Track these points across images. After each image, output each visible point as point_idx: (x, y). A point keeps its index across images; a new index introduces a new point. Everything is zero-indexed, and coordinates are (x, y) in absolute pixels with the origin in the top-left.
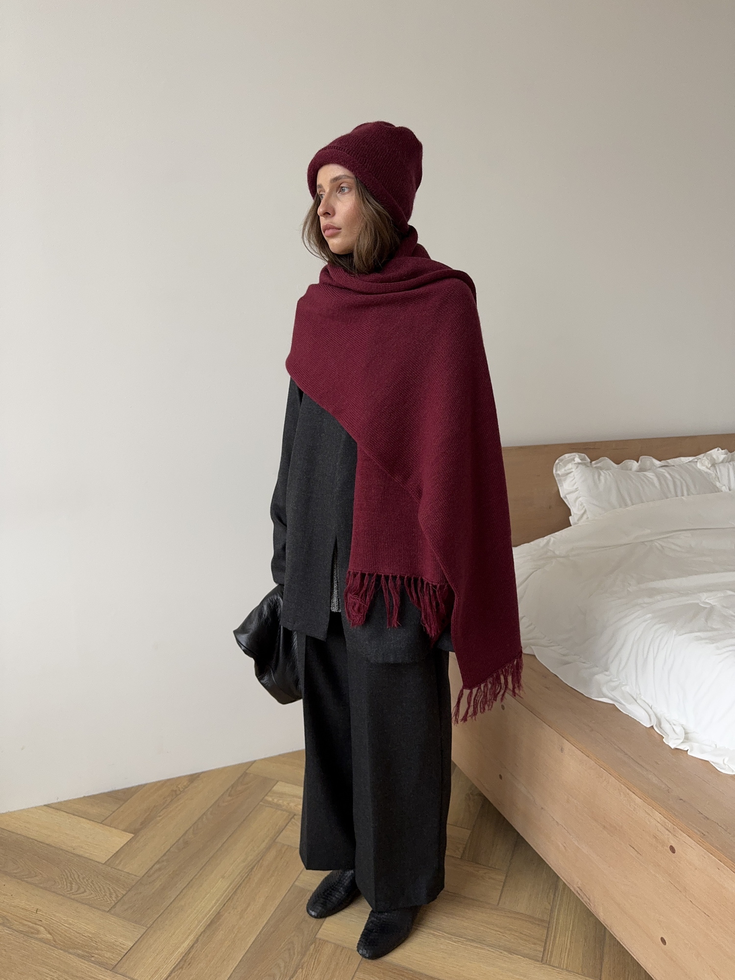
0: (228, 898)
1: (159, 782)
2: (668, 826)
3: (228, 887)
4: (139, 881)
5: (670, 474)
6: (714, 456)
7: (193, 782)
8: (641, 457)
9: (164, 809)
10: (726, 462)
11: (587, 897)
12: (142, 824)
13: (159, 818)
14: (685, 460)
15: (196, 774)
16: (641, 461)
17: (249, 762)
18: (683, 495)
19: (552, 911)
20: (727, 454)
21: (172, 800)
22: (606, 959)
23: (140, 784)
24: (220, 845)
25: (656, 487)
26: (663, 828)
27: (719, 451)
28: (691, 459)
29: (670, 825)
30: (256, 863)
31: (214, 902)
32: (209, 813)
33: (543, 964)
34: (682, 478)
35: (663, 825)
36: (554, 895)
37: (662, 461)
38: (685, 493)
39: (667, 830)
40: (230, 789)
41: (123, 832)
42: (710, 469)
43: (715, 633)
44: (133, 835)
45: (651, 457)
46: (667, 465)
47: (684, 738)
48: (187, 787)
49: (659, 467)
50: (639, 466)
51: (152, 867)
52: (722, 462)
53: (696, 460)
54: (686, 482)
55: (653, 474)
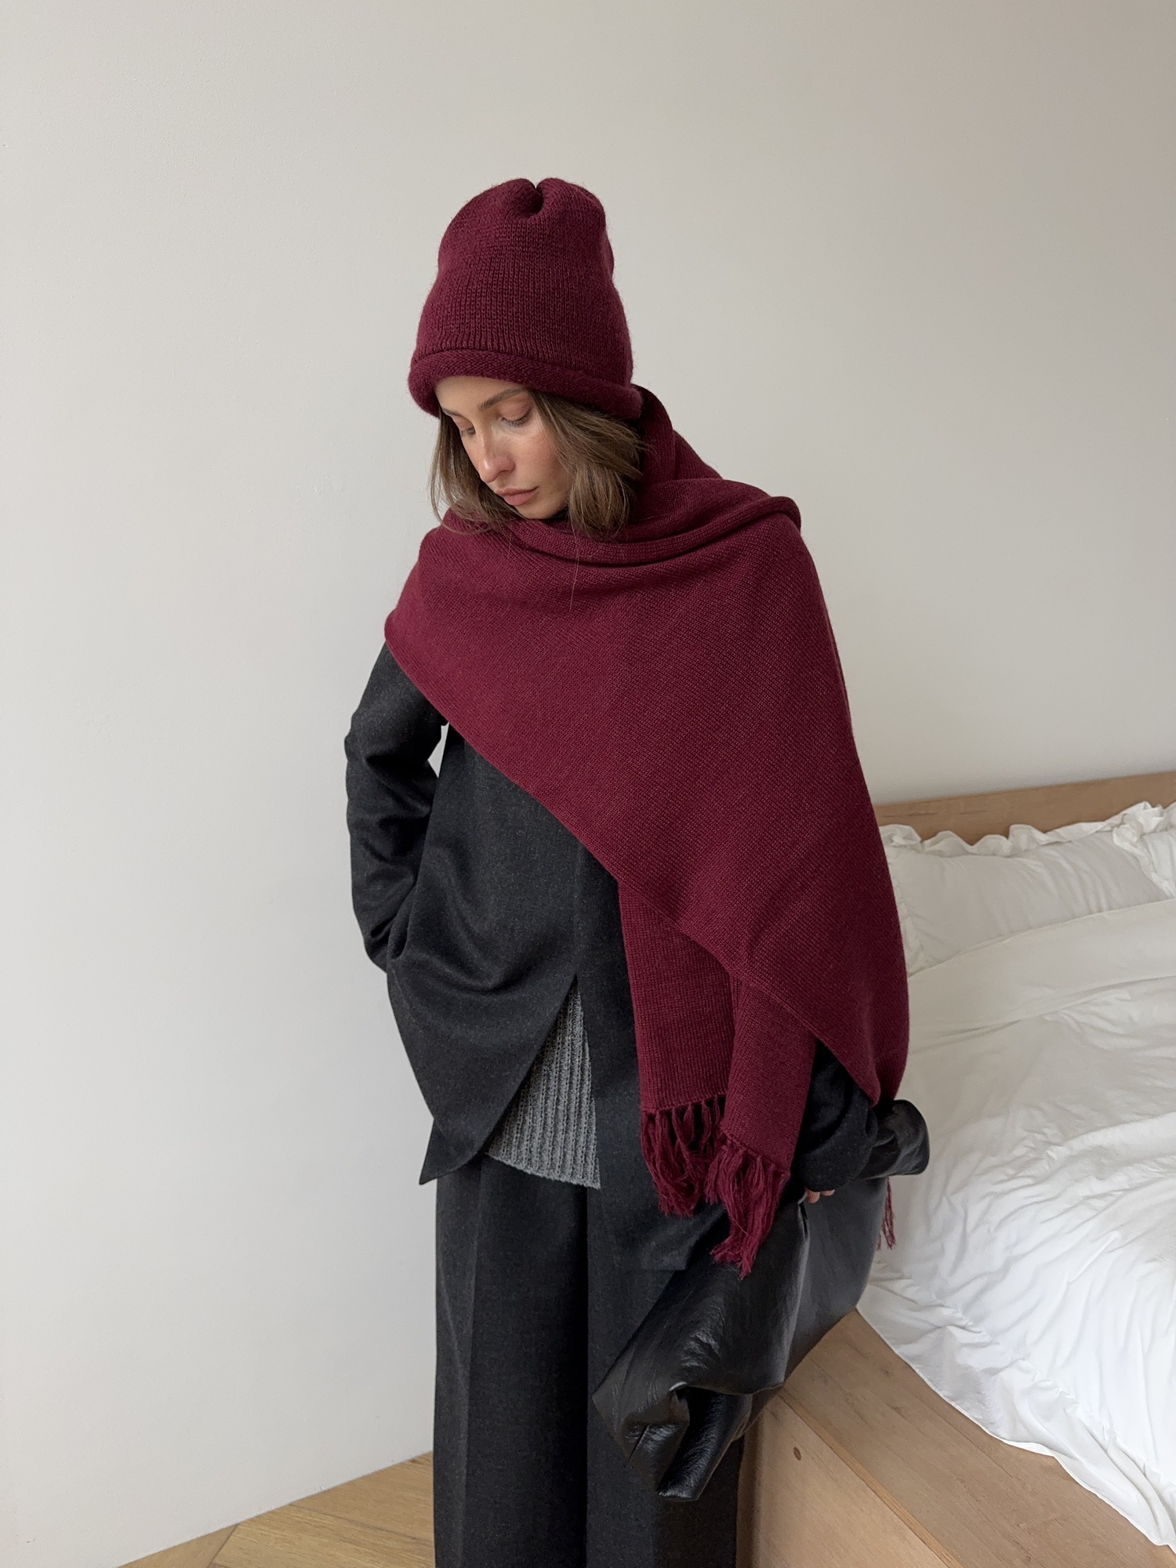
5: (1069, 861)
6: (1141, 820)
8: (1012, 828)
10: (1161, 831)
14: (1088, 828)
16: (1013, 836)
18: (1100, 911)
20: (1161, 815)
27: (1148, 810)
28: (1099, 825)
34: (1093, 869)
37: (1049, 833)
38: (1103, 901)
42: (1136, 847)
45: (1030, 827)
46: (1059, 840)
50: (1011, 845)
52: (1154, 831)
53: (1109, 828)
55: (1039, 863)
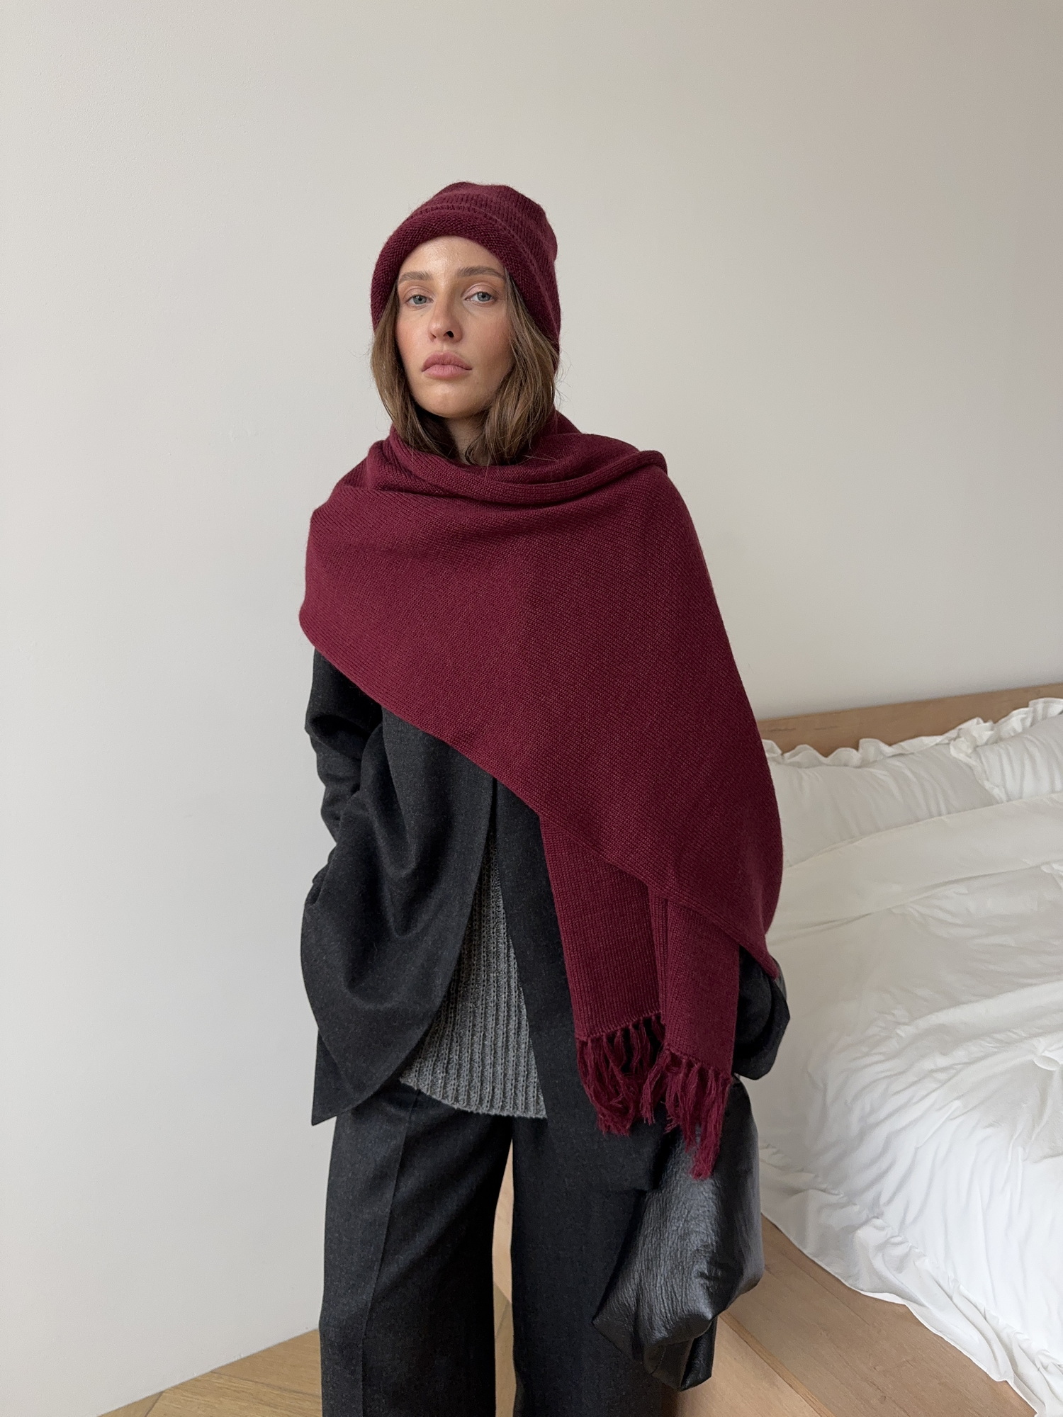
5: (910, 769)
6: (975, 734)
8: (861, 741)
10: (993, 743)
14: (928, 741)
16: (862, 749)
17: (149, 1398)
20: (992, 730)
25: (895, 798)
27: (981, 725)
28: (938, 739)
34: (933, 778)
37: (895, 746)
38: (942, 807)
42: (970, 757)
45: (878, 740)
46: (903, 752)
49: (890, 757)
50: (860, 757)
52: (986, 744)
53: (947, 741)
55: (886, 773)
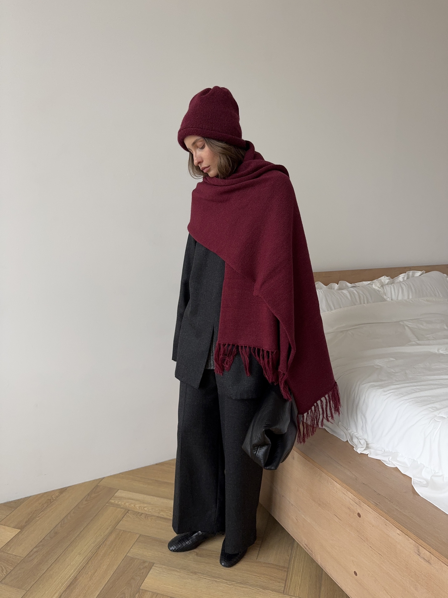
0: (82, 567)
1: (39, 494)
2: (356, 501)
3: (83, 560)
4: (22, 560)
5: (356, 291)
6: (383, 281)
7: (62, 493)
8: (340, 282)
9: (42, 512)
10: (390, 284)
11: (310, 549)
12: (26, 523)
13: (38, 518)
14: (365, 283)
15: (65, 488)
16: (340, 284)
17: (100, 479)
18: (364, 303)
19: (290, 560)
20: (390, 279)
21: (47, 506)
22: (323, 588)
23: (26, 496)
24: (78, 533)
25: (348, 299)
26: (354, 503)
27: (385, 278)
28: (369, 282)
29: (357, 500)
30: (102, 544)
31: (73, 571)
32: (72, 512)
33: (285, 594)
34: (363, 293)
35: (353, 500)
36: (292, 551)
37: (352, 284)
38: (366, 302)
39: (356, 503)
40: (87, 497)
41: (14, 529)
42: (380, 288)
43: (383, 383)
44: (20, 530)
45: (346, 282)
46: (355, 286)
47: (366, 446)
48: (58, 497)
49: (351, 287)
50: (339, 287)
51: (32, 550)
52: (387, 284)
53: (372, 283)
54: (366, 296)
55: (347, 291)
